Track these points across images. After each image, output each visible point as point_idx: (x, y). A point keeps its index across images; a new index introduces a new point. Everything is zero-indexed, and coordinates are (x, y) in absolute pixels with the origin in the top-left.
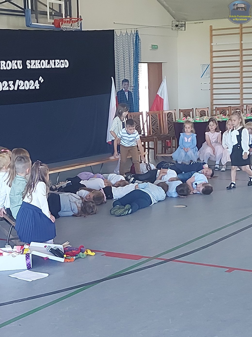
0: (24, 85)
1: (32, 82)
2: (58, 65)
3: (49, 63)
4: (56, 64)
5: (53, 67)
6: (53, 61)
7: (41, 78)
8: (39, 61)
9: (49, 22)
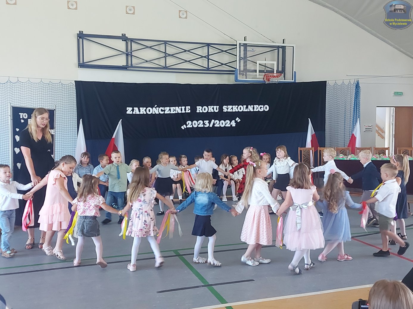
0: (219, 124)
1: (228, 121)
2: (257, 109)
3: (247, 108)
4: (255, 108)
5: (252, 110)
6: (252, 106)
7: (237, 119)
8: (237, 106)
9: (259, 78)
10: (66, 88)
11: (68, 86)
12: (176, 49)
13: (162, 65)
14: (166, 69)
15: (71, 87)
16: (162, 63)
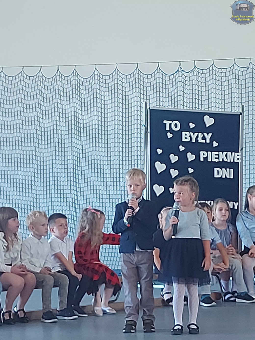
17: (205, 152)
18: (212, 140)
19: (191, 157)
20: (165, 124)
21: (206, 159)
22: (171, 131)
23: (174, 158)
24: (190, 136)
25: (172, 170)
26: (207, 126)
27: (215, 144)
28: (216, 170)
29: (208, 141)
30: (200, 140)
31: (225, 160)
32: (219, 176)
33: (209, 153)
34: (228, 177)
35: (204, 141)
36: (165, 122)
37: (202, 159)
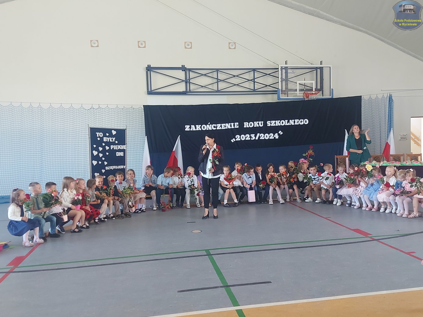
0: (264, 137)
1: (272, 134)
2: (297, 123)
3: (288, 122)
4: (296, 122)
5: (293, 124)
6: (293, 120)
7: (280, 132)
8: (279, 121)
9: (299, 95)
10: (136, 111)
11: (138, 109)
12: (227, 75)
13: (215, 89)
14: (218, 92)
15: (141, 110)
16: (215, 87)
17: (113, 146)
18: (115, 140)
19: (107, 148)
20: (97, 134)
21: (113, 148)
22: (99, 137)
23: (101, 149)
24: (107, 139)
25: (100, 154)
26: (113, 135)
27: (117, 142)
28: (117, 153)
29: (114, 141)
30: (111, 141)
31: (121, 149)
32: (118, 155)
33: (114, 146)
34: (122, 155)
35: (112, 141)
36: (96, 133)
37: (112, 149)
